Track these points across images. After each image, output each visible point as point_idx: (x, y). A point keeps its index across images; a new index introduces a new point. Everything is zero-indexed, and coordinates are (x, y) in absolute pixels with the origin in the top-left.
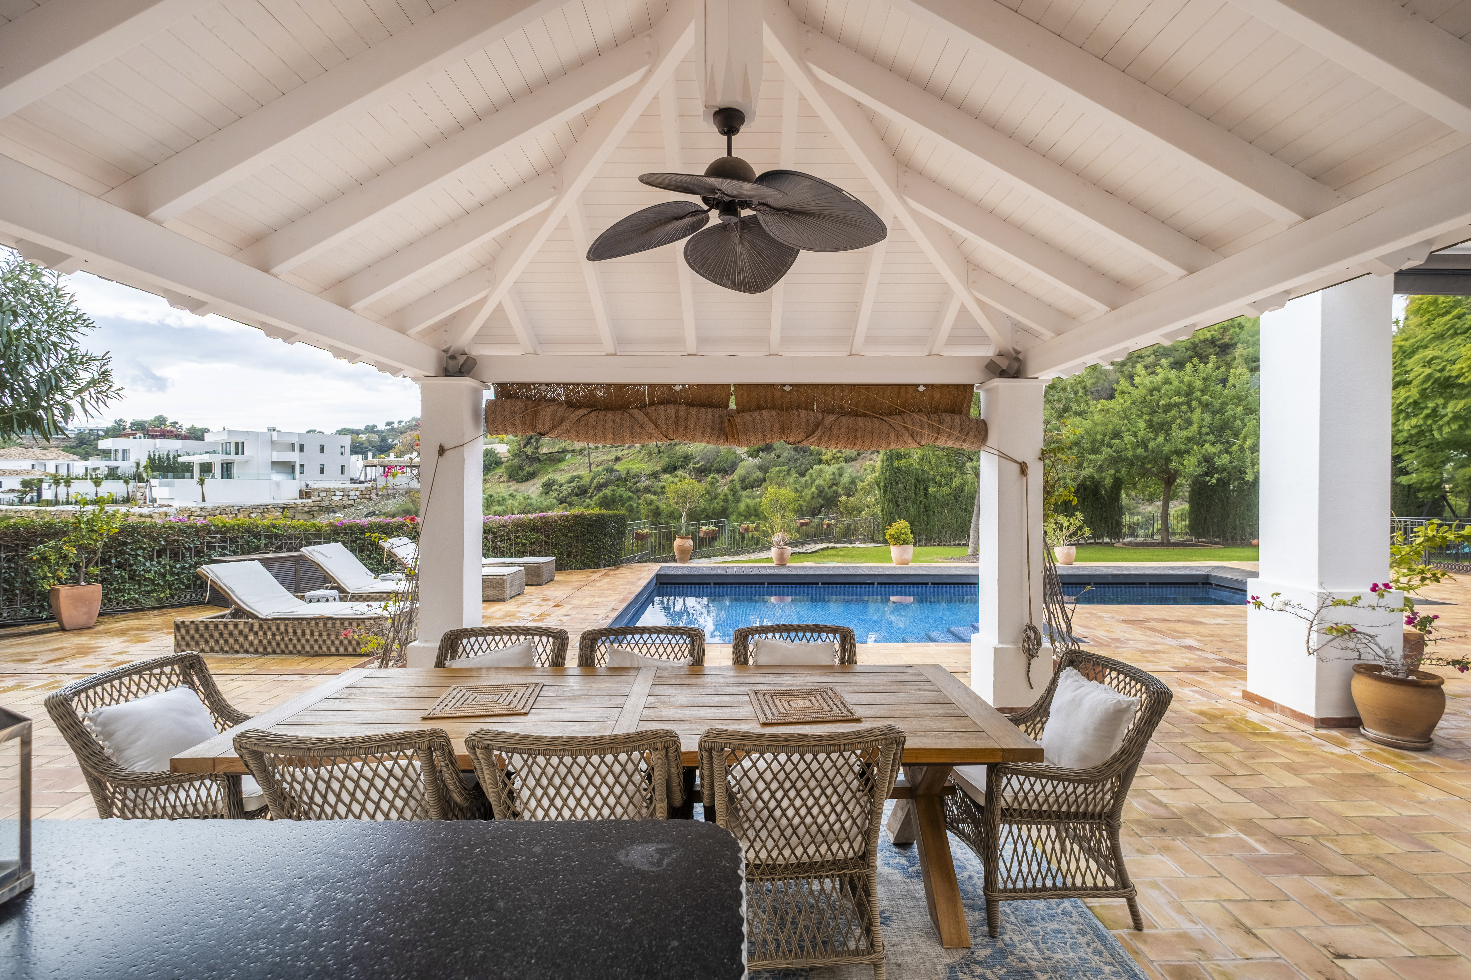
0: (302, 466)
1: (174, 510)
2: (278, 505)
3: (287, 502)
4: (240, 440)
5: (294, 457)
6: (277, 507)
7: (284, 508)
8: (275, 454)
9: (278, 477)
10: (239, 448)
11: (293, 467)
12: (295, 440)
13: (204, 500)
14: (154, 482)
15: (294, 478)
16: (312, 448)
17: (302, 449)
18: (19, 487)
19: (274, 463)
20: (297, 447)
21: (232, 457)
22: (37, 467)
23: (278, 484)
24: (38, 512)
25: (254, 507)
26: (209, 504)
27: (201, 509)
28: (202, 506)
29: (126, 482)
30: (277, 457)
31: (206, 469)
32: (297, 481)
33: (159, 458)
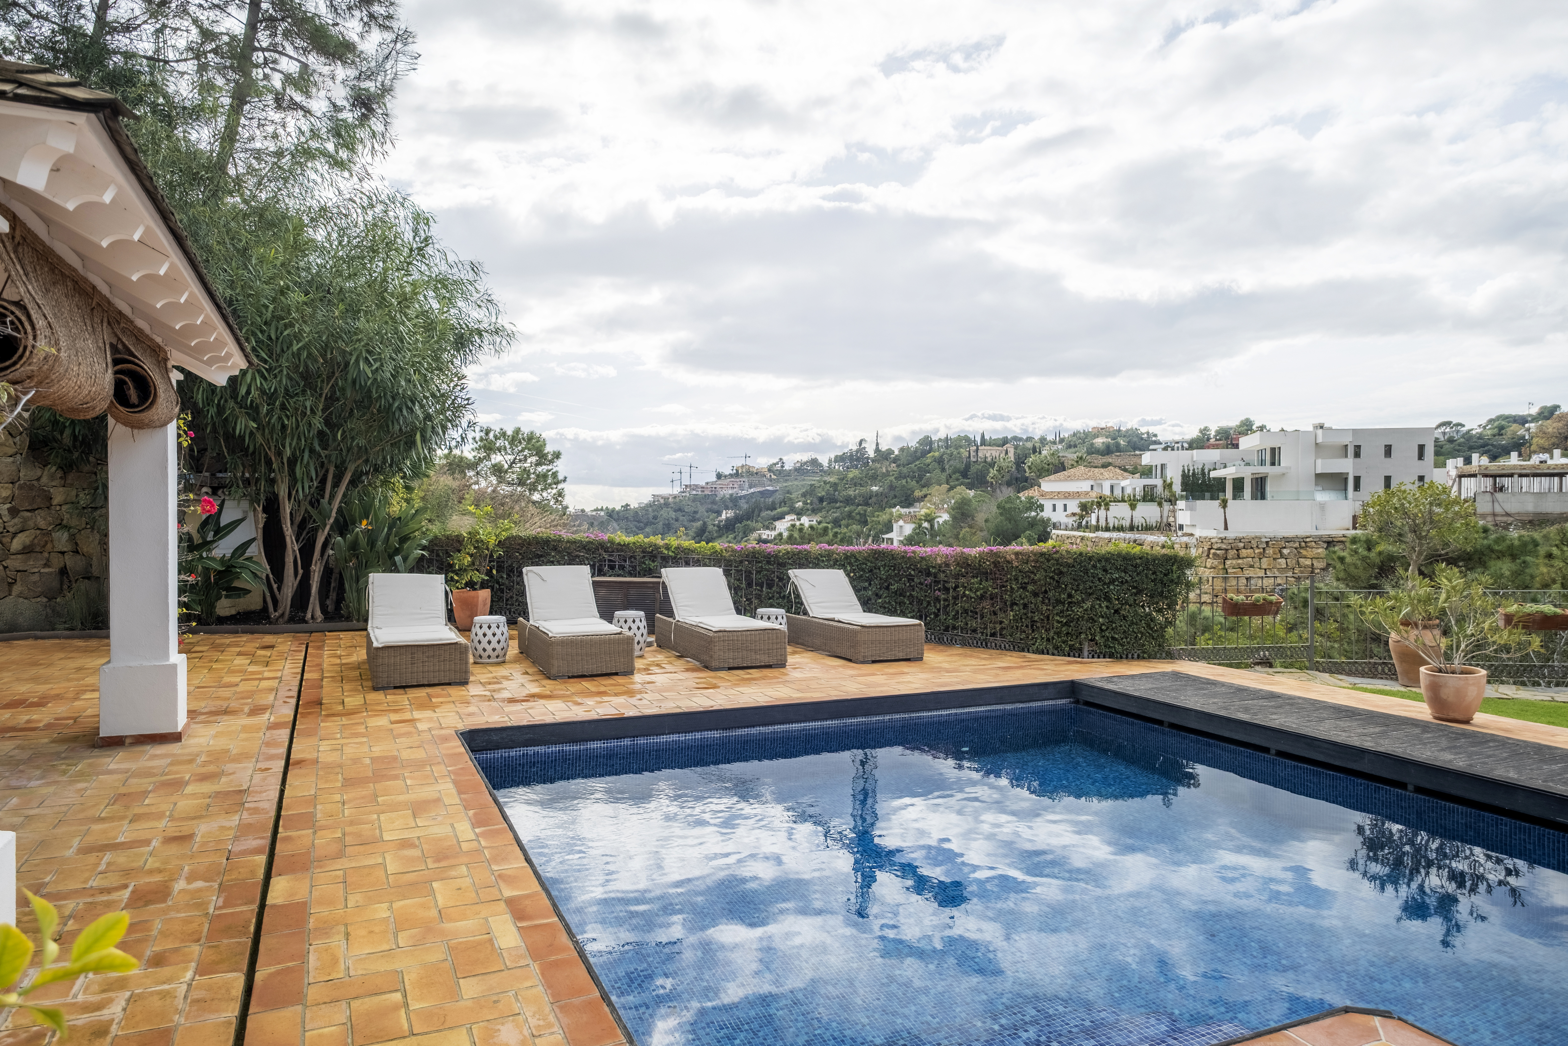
0: (1357, 480)
1: (1194, 541)
2: (1320, 537)
3: (1333, 533)
4: (1276, 445)
5: (1346, 466)
6: (1318, 540)
7: (1330, 543)
8: (1319, 462)
9: (1322, 497)
10: (1274, 456)
11: (1346, 480)
12: (1347, 440)
13: (1226, 528)
14: (1181, 504)
15: (1346, 498)
16: (1373, 451)
17: (1357, 454)
18: (1077, 510)
19: (1319, 476)
20: (1351, 451)
21: (1267, 469)
22: (1095, 488)
23: (1322, 506)
24: (1082, 538)
25: (1288, 540)
26: (1231, 534)
27: (1222, 540)
28: (1222, 536)
29: (1160, 504)
30: (1323, 466)
31: (1238, 484)
32: (1350, 502)
33: (1194, 474)
